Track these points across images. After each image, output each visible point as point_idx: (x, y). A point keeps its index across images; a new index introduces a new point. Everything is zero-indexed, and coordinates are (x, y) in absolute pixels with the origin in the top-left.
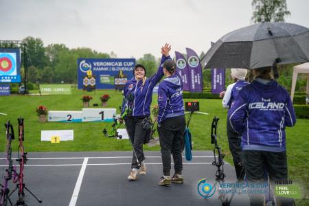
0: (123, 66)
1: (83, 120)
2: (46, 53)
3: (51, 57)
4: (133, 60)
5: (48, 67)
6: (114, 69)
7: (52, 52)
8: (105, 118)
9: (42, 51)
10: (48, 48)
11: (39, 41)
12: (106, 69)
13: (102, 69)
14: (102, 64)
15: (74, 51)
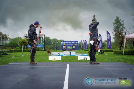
0: (74, 43)
1: (64, 55)
2: (51, 41)
3: (52, 42)
4: (78, 41)
5: (52, 45)
6: (71, 44)
7: (53, 41)
8: (71, 55)
9: (50, 41)
10: (52, 40)
11: (49, 38)
12: (69, 44)
13: (68, 44)
14: (68, 43)
15: (59, 41)
